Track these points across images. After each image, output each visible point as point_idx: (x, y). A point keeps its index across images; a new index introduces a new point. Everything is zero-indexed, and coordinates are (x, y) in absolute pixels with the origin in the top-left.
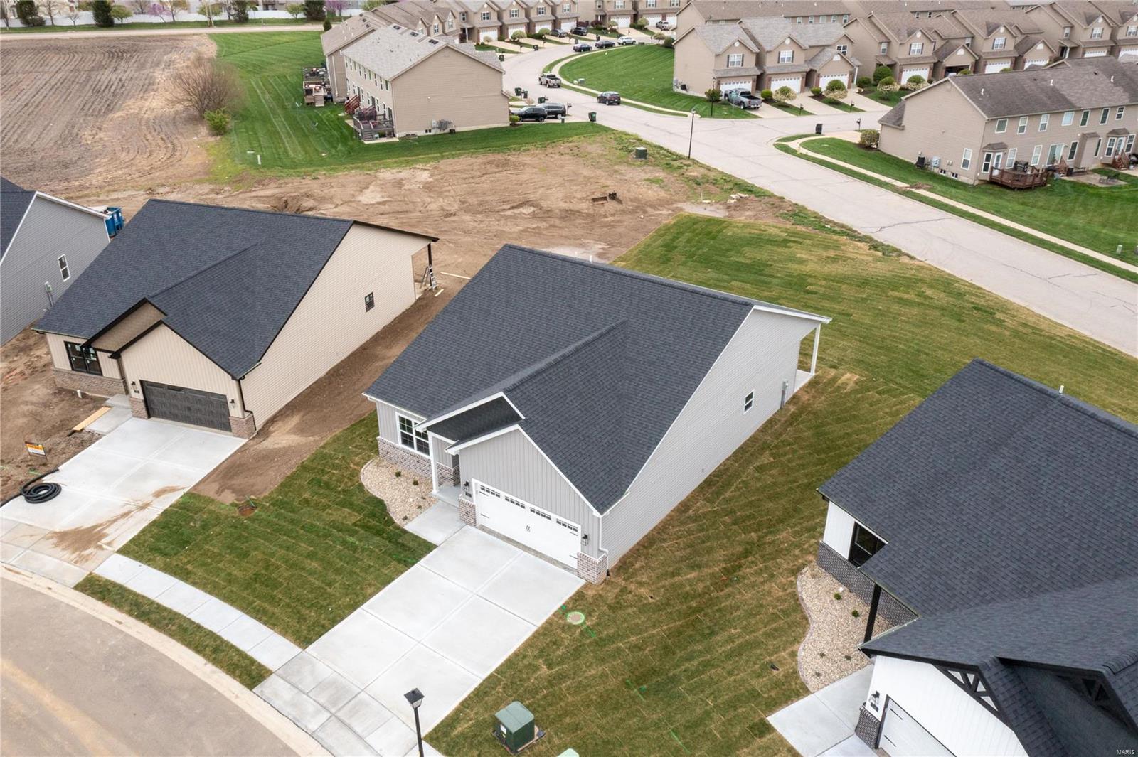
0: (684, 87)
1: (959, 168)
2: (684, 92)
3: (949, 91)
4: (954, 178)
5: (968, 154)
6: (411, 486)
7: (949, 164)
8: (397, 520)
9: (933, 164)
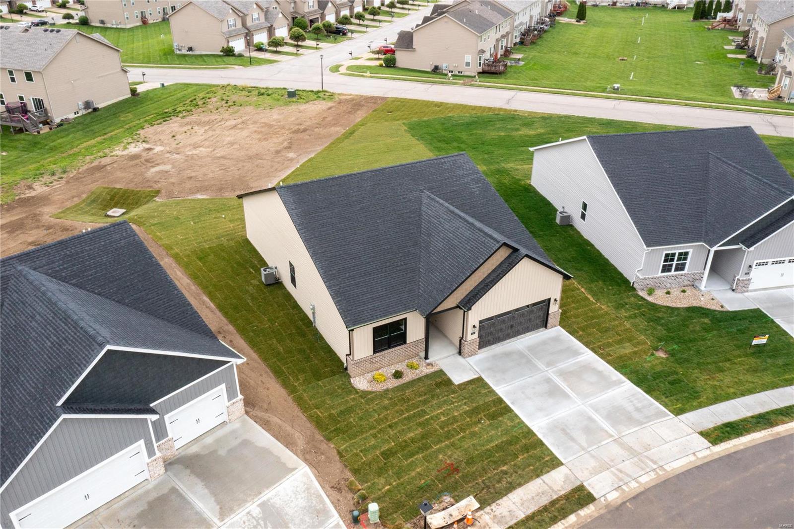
0: (190, 49)
1: (463, 68)
2: (190, 53)
3: (446, 22)
4: (460, 74)
5: (468, 58)
6: (683, 294)
7: (455, 67)
8: (722, 309)
9: (444, 68)
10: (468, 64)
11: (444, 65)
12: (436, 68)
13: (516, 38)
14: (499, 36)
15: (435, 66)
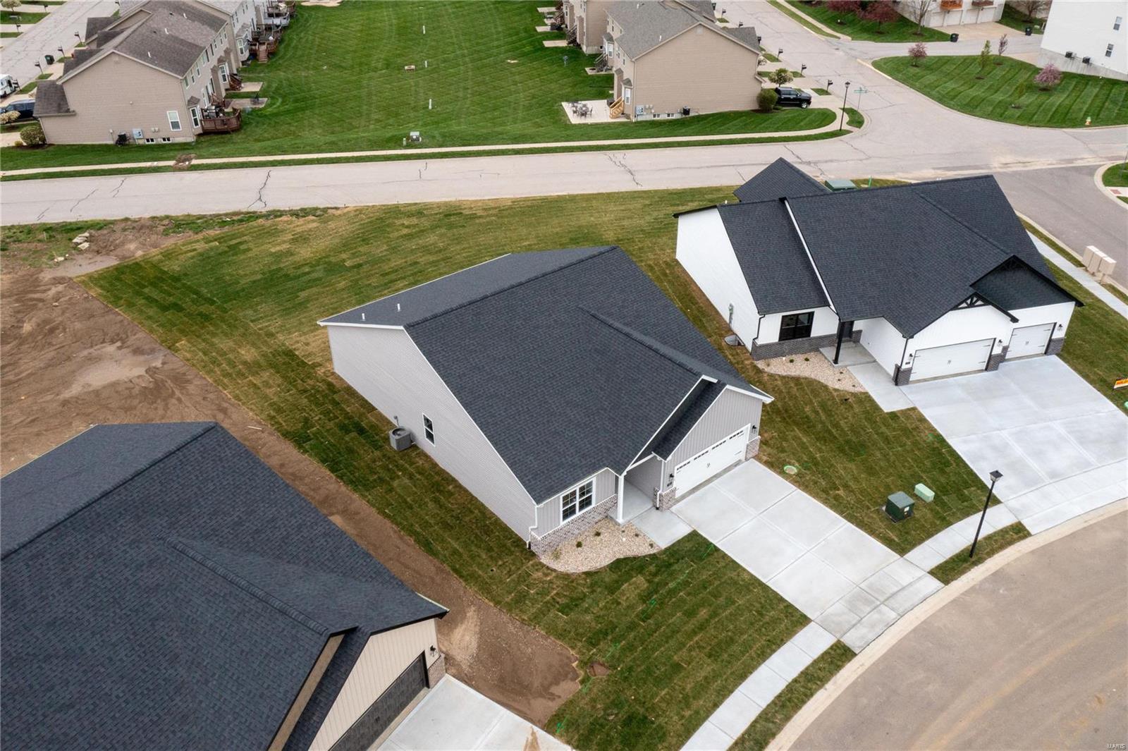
1: (169, 132)
3: (117, 63)
4: (167, 142)
5: (173, 115)
6: (598, 538)
7: (155, 131)
8: (653, 551)
9: (135, 137)
10: (175, 125)
11: (135, 132)
12: (122, 139)
13: (242, 53)
14: (214, 61)
15: (120, 136)
